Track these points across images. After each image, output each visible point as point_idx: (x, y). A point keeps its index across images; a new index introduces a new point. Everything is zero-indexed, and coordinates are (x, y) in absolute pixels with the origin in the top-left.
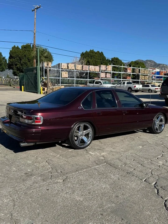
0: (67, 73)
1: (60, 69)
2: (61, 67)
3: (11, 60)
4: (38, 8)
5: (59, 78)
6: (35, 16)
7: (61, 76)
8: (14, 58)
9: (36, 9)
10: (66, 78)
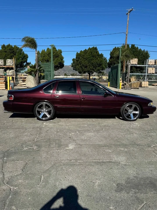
0: (154, 69)
1: (147, 66)
2: (148, 63)
3: (111, 60)
4: (131, 11)
5: (145, 74)
6: (128, 18)
7: (148, 72)
8: (113, 58)
9: (129, 12)
10: (153, 73)
